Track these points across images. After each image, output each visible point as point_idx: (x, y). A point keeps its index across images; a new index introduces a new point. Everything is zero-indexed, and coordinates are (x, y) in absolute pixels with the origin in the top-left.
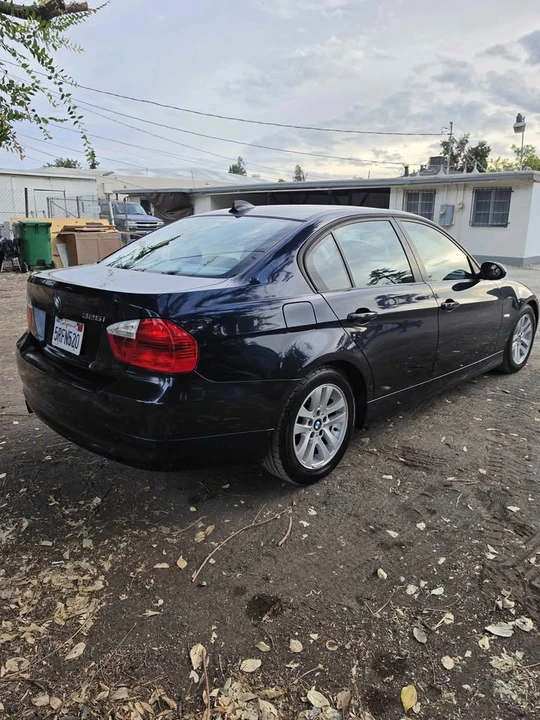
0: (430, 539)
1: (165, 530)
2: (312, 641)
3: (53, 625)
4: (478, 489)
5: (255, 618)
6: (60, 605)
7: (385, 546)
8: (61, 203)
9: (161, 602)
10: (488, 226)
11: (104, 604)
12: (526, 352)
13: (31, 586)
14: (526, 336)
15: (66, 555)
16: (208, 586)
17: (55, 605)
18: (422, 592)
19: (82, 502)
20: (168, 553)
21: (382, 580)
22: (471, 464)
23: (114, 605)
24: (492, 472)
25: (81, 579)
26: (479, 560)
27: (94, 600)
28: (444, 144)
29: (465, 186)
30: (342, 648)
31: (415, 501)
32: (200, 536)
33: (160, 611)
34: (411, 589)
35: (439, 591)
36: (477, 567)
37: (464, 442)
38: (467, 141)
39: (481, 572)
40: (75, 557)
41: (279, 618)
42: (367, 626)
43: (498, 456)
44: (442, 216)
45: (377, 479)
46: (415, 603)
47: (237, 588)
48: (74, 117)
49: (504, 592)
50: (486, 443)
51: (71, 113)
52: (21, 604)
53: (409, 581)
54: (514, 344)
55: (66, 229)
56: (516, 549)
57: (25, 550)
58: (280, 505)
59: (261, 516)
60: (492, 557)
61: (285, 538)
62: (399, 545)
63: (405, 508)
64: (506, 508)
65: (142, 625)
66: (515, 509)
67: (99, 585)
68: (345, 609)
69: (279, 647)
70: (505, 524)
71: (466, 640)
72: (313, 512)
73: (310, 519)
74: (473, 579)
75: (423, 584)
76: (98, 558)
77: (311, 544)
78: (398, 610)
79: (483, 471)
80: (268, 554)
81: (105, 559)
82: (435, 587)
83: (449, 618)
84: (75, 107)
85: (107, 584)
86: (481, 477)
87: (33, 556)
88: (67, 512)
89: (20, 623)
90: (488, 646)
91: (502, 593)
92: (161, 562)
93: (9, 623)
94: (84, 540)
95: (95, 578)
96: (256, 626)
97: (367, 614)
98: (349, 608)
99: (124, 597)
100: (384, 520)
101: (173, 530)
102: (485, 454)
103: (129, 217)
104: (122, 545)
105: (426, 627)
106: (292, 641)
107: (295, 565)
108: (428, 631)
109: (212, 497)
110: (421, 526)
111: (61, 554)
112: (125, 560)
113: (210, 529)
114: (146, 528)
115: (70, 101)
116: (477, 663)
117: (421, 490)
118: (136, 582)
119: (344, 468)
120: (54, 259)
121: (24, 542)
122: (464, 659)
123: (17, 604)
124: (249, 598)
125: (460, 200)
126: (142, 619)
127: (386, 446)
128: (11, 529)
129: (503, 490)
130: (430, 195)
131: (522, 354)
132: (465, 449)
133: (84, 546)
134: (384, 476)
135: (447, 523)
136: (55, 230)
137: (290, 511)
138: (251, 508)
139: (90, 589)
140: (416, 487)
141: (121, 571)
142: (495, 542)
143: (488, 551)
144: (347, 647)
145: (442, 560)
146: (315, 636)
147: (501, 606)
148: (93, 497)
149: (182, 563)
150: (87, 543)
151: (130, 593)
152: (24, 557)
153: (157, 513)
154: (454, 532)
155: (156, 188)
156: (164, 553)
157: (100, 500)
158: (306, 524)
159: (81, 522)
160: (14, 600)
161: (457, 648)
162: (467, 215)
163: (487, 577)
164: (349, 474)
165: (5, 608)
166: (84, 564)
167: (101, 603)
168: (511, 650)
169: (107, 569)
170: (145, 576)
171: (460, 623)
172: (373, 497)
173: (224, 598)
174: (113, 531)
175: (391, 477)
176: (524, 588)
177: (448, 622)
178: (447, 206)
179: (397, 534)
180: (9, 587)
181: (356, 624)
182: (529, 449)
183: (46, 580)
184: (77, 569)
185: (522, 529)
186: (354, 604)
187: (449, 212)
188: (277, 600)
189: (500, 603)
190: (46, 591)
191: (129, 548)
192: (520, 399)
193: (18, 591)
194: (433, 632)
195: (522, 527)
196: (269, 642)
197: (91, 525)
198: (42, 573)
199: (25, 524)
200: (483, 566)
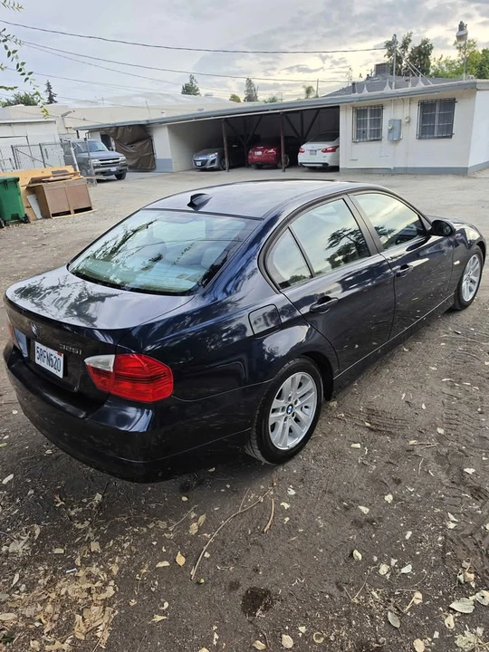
0: (397, 512)
1: (163, 525)
2: (300, 634)
3: (75, 640)
4: (438, 452)
5: (250, 614)
6: (78, 618)
7: (358, 523)
8: (26, 150)
9: (166, 605)
10: (434, 138)
11: (117, 612)
12: (474, 288)
13: (50, 600)
14: (475, 275)
15: (78, 562)
16: (206, 583)
17: (74, 618)
18: (392, 571)
19: (85, 500)
20: (168, 550)
21: (358, 561)
22: (430, 424)
23: (126, 613)
24: (449, 431)
25: (93, 586)
26: (442, 530)
27: (107, 608)
28: (389, 45)
29: (411, 99)
30: (327, 639)
31: (381, 471)
32: (194, 528)
33: (166, 615)
34: (384, 569)
35: (407, 569)
36: (440, 539)
37: (423, 399)
38: (410, 40)
39: (444, 543)
40: (86, 563)
41: (270, 612)
42: (347, 614)
43: (454, 412)
44: (390, 131)
45: (346, 449)
46: (388, 584)
47: (231, 583)
48: (23, 74)
49: (465, 564)
50: (442, 398)
51: (20, 70)
52: (44, 621)
53: (381, 560)
54: (464, 284)
55: (34, 181)
56: (473, 515)
57: (40, 560)
58: (262, 487)
59: (247, 499)
60: (452, 526)
61: (269, 524)
62: (370, 521)
63: (374, 479)
64: (462, 471)
65: (152, 633)
66: (470, 471)
67: (110, 591)
68: (327, 596)
69: (272, 643)
70: (462, 488)
71: (434, 620)
72: (292, 492)
73: (291, 500)
74: (437, 551)
75: (394, 562)
76: (106, 562)
77: (292, 527)
78: (374, 593)
79: (441, 431)
80: (255, 543)
81: (113, 562)
82: (404, 565)
83: (418, 598)
84: (23, 64)
85: (117, 589)
86: (440, 438)
87: (49, 566)
88: (73, 513)
89: (45, 641)
90: (453, 625)
91: (463, 565)
92: (161, 560)
93: (36, 642)
94: (92, 543)
95: (106, 584)
96: (251, 622)
97: (347, 601)
98: (331, 595)
99: (133, 602)
100: (356, 495)
101: (169, 525)
102: (442, 411)
103: (92, 155)
104: (126, 545)
105: (398, 610)
106: (284, 636)
107: (281, 553)
108: (400, 614)
109: (201, 483)
110: (389, 498)
111: (73, 561)
112: (130, 561)
113: (202, 519)
114: (145, 524)
115: (17, 57)
116: (444, 644)
117: (387, 458)
118: (143, 585)
119: (316, 440)
120: (26, 211)
121: (39, 550)
122: (433, 641)
123: (40, 621)
124: (243, 593)
125: (406, 114)
126: (152, 626)
127: (353, 410)
128: (25, 538)
129: (460, 450)
130: (377, 111)
131: (471, 290)
132: (424, 407)
133: (92, 550)
134: (353, 445)
135: (411, 493)
136: (23, 183)
137: (272, 493)
138: (236, 492)
139: (103, 596)
140: (382, 455)
141: (128, 573)
142: (455, 509)
143: (449, 519)
144: (332, 638)
145: (409, 534)
146: (303, 629)
147: (462, 581)
148: (93, 494)
149: (181, 560)
150: (95, 546)
151: (138, 598)
152: (41, 568)
153: (153, 506)
154: (418, 502)
155: (114, 122)
156: (164, 550)
157: (101, 496)
158: (286, 506)
159: (87, 523)
160: (38, 617)
161: (427, 629)
162: (414, 128)
163: (449, 549)
164: (321, 446)
165: (31, 627)
166: (94, 570)
167: (114, 612)
168: (473, 626)
169: (115, 573)
170: (150, 577)
171: (428, 602)
172: (344, 470)
173: (220, 594)
174: (116, 531)
175: (358, 446)
176: (482, 558)
177: (417, 602)
178: (395, 120)
179: (368, 510)
180: (31, 603)
181: (337, 612)
182: (481, 399)
183: (63, 592)
184: (89, 576)
185: (477, 493)
186: (334, 590)
187: (397, 126)
188: (268, 592)
189: (461, 577)
190: (65, 603)
191: (133, 548)
192: (471, 340)
193: (40, 608)
194: (405, 615)
195: (478, 490)
196: (264, 640)
197: (96, 526)
198: (59, 585)
199: (37, 532)
200: (445, 536)
